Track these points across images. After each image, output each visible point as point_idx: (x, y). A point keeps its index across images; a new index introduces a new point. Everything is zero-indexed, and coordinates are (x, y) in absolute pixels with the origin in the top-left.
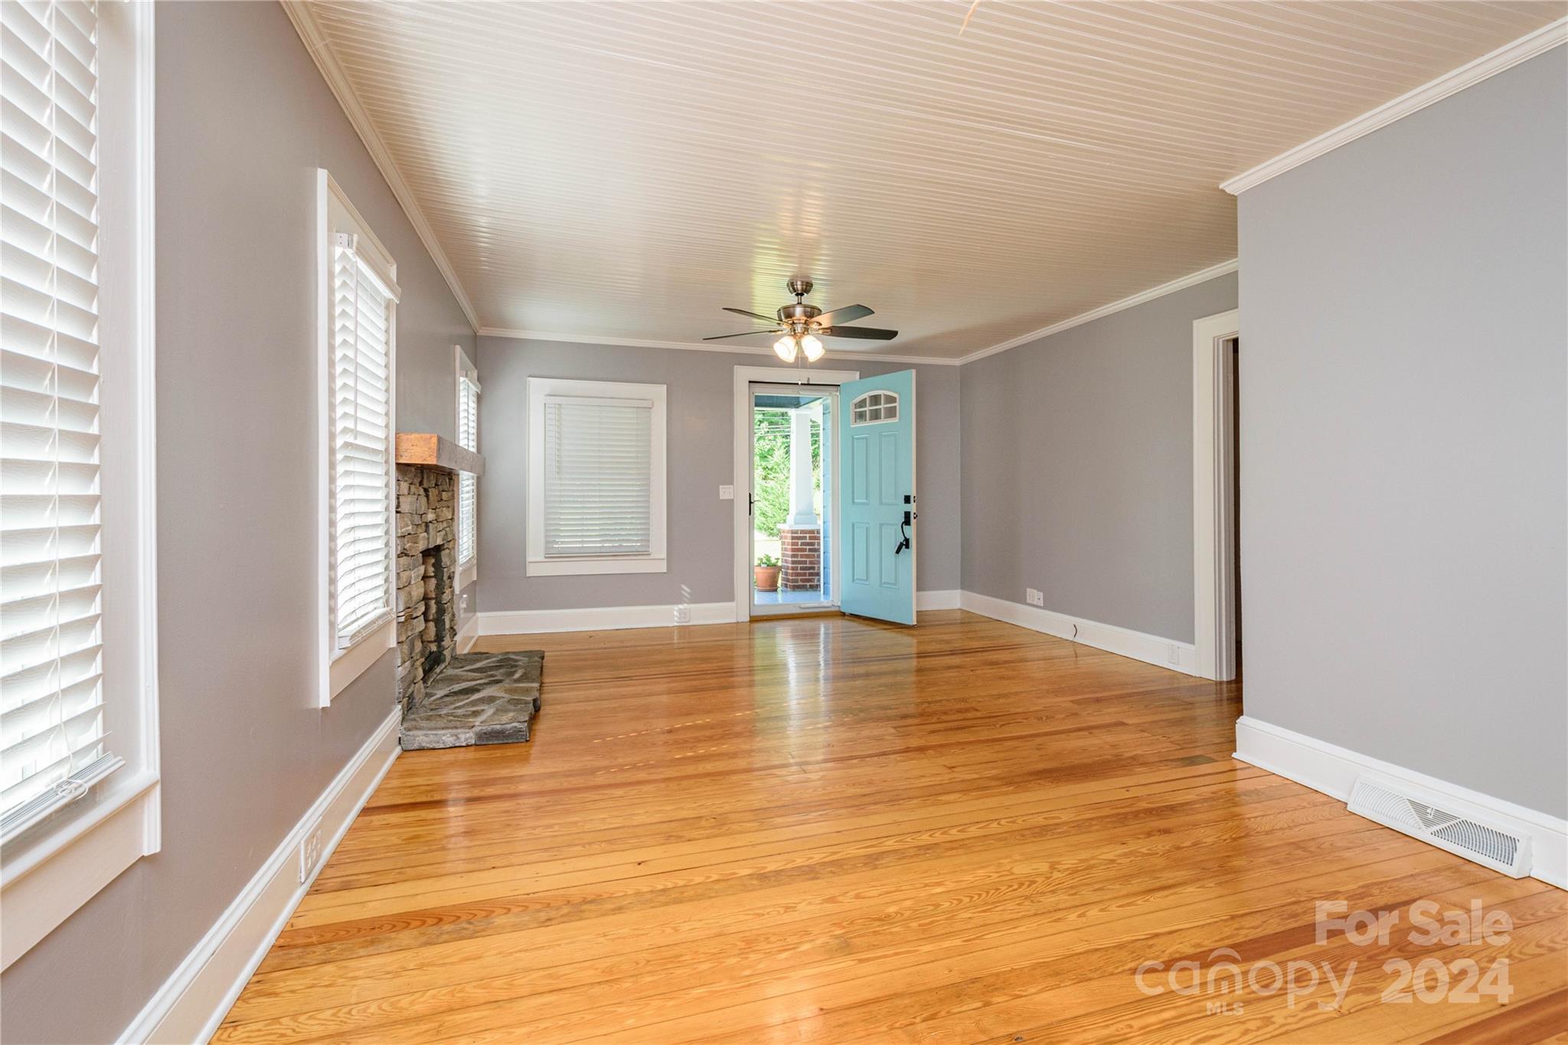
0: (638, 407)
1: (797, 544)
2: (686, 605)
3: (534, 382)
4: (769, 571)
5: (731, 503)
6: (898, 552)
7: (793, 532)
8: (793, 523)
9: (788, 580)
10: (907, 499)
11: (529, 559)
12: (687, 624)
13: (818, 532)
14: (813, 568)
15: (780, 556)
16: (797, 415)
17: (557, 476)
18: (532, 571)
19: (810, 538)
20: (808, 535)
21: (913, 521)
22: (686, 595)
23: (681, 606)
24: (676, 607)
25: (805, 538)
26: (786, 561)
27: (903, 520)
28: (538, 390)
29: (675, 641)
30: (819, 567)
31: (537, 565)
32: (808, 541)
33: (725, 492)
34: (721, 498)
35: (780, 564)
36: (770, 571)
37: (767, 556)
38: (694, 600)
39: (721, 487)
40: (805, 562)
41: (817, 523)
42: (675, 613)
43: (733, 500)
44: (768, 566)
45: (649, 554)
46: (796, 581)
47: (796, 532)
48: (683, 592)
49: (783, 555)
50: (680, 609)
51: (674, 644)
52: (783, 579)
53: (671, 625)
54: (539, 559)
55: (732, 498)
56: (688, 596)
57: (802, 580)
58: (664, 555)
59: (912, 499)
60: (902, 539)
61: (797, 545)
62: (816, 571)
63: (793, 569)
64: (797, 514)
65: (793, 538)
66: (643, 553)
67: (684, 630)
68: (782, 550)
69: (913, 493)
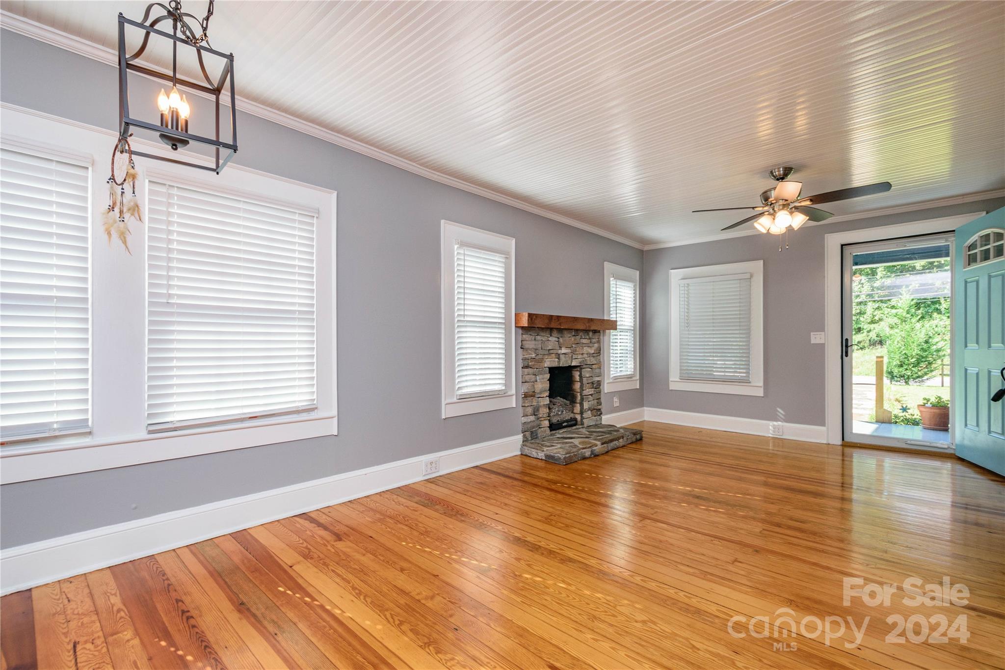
0: (740, 279)
2: (780, 423)
3: (673, 272)
5: (822, 346)
11: (671, 379)
12: (781, 437)
17: (686, 328)
18: (672, 387)
22: (781, 416)
23: (775, 423)
24: (771, 423)
28: (676, 276)
29: (771, 448)
31: (676, 383)
33: (816, 338)
34: (812, 342)
38: (787, 420)
39: (812, 333)
42: (771, 427)
43: (824, 344)
45: (750, 382)
48: (779, 414)
50: (774, 425)
51: (769, 450)
53: (767, 435)
54: (676, 380)
55: (822, 342)
56: (782, 417)
58: (761, 384)
66: (745, 381)
67: (779, 442)
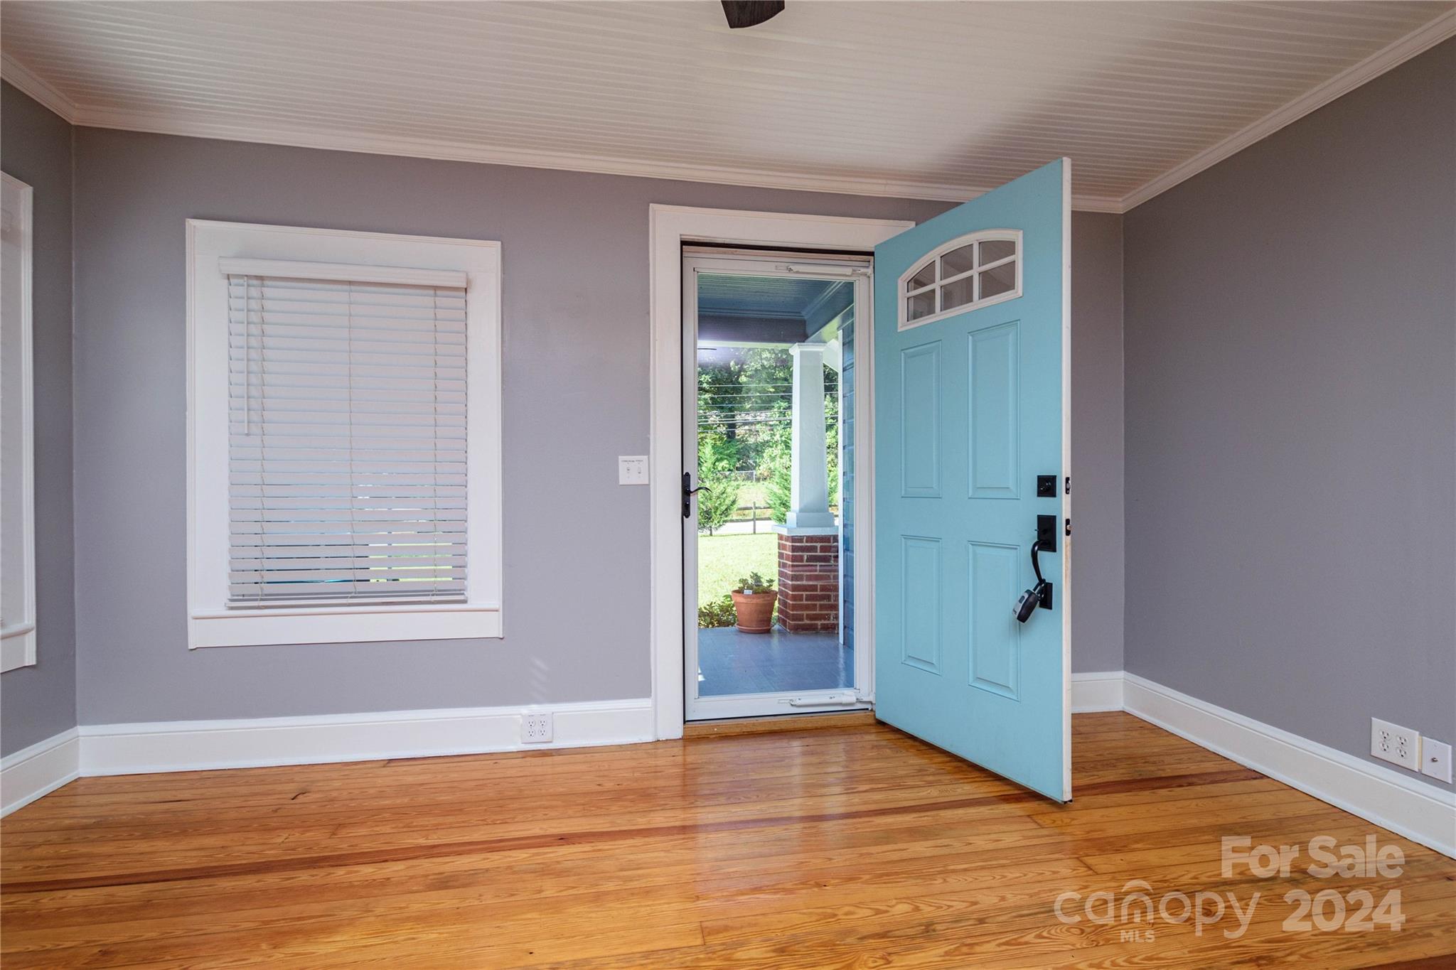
0: (436, 288)
1: (801, 558)
2: (546, 704)
3: (198, 229)
4: (755, 601)
5: (644, 491)
6: (1023, 617)
7: (794, 539)
8: (795, 526)
9: (786, 615)
10: (1046, 486)
11: (193, 610)
13: (835, 538)
14: (828, 598)
15: (776, 578)
16: (802, 353)
18: (198, 636)
19: (823, 549)
20: (819, 545)
21: (1064, 541)
24: (522, 712)
25: (813, 549)
26: (785, 585)
27: (1036, 540)
30: (837, 596)
31: (212, 624)
32: (819, 554)
33: (630, 471)
34: (621, 482)
35: (775, 587)
36: (759, 601)
37: (756, 575)
39: (621, 458)
40: (814, 588)
41: (834, 526)
42: (517, 724)
43: (649, 485)
44: (755, 593)
45: (465, 602)
46: (800, 618)
47: (800, 539)
48: (537, 681)
49: (781, 574)
50: (530, 716)
52: (780, 611)
54: (214, 611)
55: (644, 480)
56: (547, 685)
57: (810, 617)
58: (496, 603)
59: (1061, 486)
60: (1031, 583)
61: (802, 561)
62: (832, 602)
63: (794, 598)
64: (801, 511)
65: (794, 549)
66: (452, 595)
68: (779, 566)
69: (1064, 470)
